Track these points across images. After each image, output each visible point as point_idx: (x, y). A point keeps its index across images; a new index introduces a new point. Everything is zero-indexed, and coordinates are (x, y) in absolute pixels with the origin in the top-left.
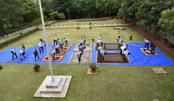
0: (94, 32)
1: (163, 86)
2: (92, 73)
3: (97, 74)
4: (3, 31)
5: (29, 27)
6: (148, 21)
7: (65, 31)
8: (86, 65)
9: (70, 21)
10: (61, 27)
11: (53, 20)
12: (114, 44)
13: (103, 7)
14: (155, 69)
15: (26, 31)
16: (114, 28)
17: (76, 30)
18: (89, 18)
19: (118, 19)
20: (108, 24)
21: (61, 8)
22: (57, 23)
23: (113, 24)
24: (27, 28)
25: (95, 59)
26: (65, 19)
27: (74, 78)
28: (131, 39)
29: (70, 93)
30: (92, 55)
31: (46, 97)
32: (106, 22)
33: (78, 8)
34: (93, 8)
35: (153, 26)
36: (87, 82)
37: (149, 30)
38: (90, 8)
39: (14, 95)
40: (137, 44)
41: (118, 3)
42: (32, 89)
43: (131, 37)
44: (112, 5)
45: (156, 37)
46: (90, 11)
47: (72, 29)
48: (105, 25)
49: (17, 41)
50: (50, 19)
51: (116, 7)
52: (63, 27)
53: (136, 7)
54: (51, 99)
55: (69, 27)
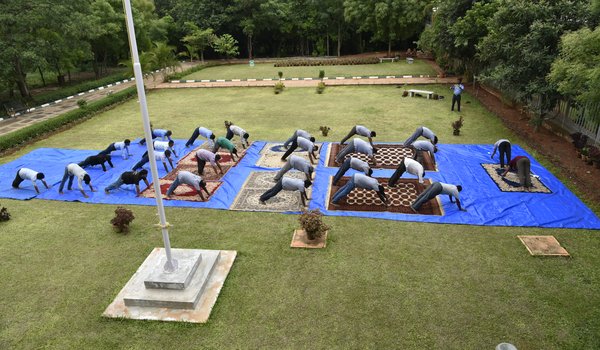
0: (331, 105)
1: (551, 300)
2: (309, 244)
3: (322, 249)
4: (23, 94)
5: (113, 83)
6: (520, 70)
7: (234, 98)
8: (289, 218)
9: (252, 62)
10: (221, 82)
11: (194, 58)
12: (396, 146)
13: (368, 18)
14: (527, 240)
15: (102, 93)
16: (402, 90)
17: (270, 94)
18: (319, 54)
19: (421, 61)
20: (384, 77)
21: (224, 16)
22: (209, 69)
23: (401, 77)
24: (105, 85)
25: (324, 196)
26: (237, 57)
27: (244, 259)
28: (457, 133)
29: (225, 308)
31: (142, 318)
32: (379, 69)
33: (283, 19)
34: (336, 19)
35: (535, 86)
36: (288, 275)
37: (522, 99)
38: (325, 19)
39: (39, 309)
40: (476, 148)
41: (422, 3)
42: (101, 289)
43: (457, 126)
44: (400, 10)
45: (548, 127)
46: (324, 32)
47: (257, 90)
48: (372, 80)
49: (70, 128)
50: (185, 54)
51: (413, 17)
52: (229, 84)
53: (479, 21)
54: (159, 327)
55: (247, 84)
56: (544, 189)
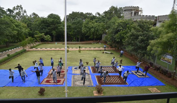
0: (85, 56)
2: (99, 94)
5: (14, 48)
6: (136, 47)
9: (56, 43)
10: (49, 49)
11: (39, 42)
12: (108, 67)
13: (89, 32)
14: (150, 89)
15: (11, 52)
16: (102, 52)
18: (74, 41)
19: (102, 43)
20: (95, 48)
21: (47, 30)
22: (43, 45)
23: (100, 48)
24: (11, 49)
25: (96, 81)
26: (51, 41)
28: (121, 63)
34: (79, 32)
35: (140, 51)
37: (137, 55)
38: (76, 32)
40: (127, 67)
41: (103, 29)
43: (121, 61)
44: (97, 31)
46: (76, 35)
47: (61, 51)
48: (92, 49)
49: (5, 63)
50: (36, 40)
51: (101, 32)
52: (51, 49)
53: (122, 35)
55: (57, 50)
56: (148, 77)
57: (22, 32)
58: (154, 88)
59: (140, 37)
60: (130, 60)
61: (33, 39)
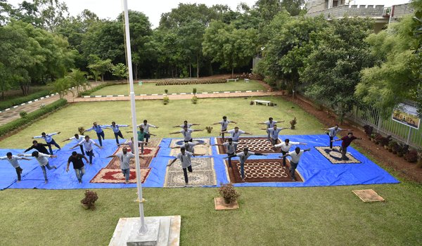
0: (206, 112)
2: (227, 206)
3: (237, 209)
5: (39, 98)
6: (329, 88)
8: (207, 190)
9: (140, 83)
10: (122, 97)
11: (99, 80)
12: (259, 138)
13: (218, 54)
14: (358, 193)
15: (33, 106)
16: (249, 100)
17: (160, 105)
18: (184, 76)
19: (253, 81)
20: (234, 92)
21: (118, 51)
22: (109, 87)
23: (245, 91)
24: (33, 100)
25: (224, 174)
27: (187, 221)
28: (293, 128)
30: (215, 166)
33: (159, 53)
34: (196, 54)
35: (340, 98)
36: (220, 229)
37: (332, 106)
38: (188, 53)
40: (308, 137)
41: (253, 45)
43: (293, 123)
44: (239, 49)
45: (346, 122)
46: (188, 62)
47: (151, 102)
48: (227, 94)
49: (15, 133)
50: (91, 77)
51: (248, 53)
52: (127, 98)
53: (298, 57)
55: (142, 98)
56: (356, 161)
57: (56, 58)
58: (369, 190)
59: (339, 62)
60: (317, 121)
61: (83, 73)
